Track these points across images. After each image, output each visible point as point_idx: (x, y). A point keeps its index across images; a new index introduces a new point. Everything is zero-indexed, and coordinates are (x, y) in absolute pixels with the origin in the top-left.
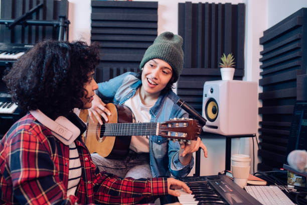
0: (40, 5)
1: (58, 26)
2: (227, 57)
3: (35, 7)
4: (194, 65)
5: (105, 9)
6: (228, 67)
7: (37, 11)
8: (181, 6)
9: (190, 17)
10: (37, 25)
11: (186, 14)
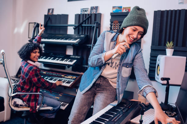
0: (89, 16)
1: (94, 27)
2: (169, 43)
3: (87, 17)
4: (160, 44)
5: (117, 17)
6: (169, 48)
7: (88, 19)
8: (155, 12)
9: (159, 19)
10: (88, 26)
11: (157, 17)
